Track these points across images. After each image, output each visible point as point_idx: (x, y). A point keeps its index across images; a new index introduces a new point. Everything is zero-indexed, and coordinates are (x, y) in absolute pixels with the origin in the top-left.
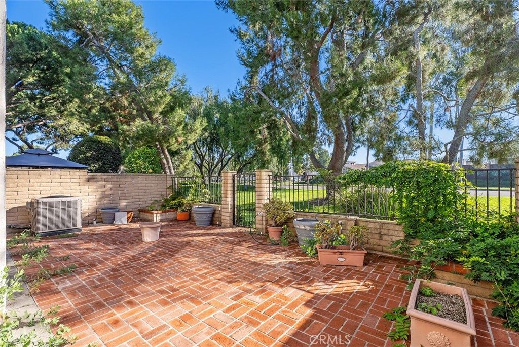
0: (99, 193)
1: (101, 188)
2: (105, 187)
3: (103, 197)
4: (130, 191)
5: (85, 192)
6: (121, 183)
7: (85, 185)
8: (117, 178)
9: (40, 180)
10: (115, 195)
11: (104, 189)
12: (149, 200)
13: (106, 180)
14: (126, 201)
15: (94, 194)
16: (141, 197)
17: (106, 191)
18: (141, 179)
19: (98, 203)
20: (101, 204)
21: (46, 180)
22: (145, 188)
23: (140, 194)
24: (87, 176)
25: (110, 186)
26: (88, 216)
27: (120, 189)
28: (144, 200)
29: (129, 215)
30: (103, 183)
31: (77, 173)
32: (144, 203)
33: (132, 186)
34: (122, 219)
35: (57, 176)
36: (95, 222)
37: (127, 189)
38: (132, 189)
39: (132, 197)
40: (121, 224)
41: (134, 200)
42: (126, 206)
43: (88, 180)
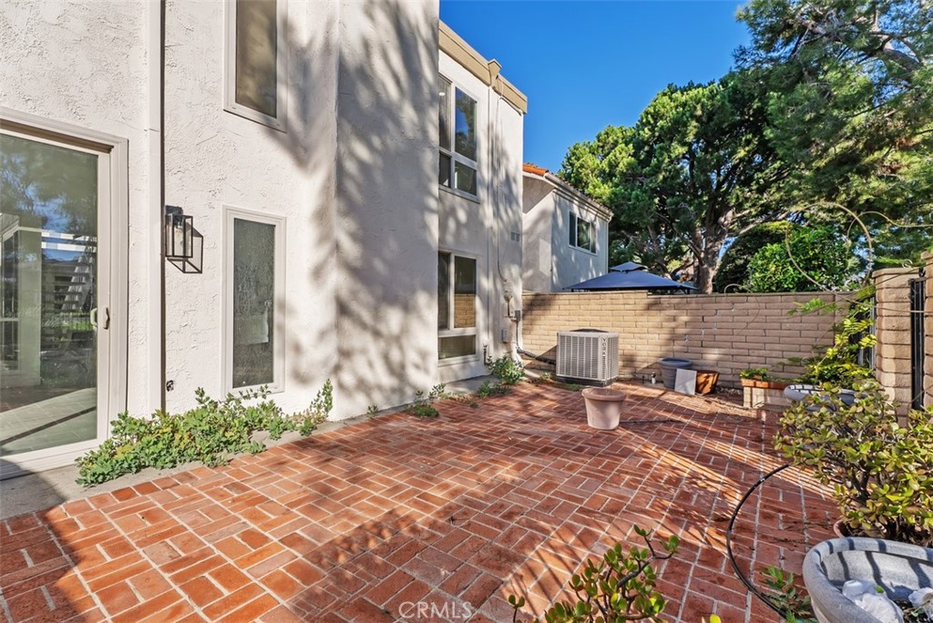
0: (665, 330)
1: (668, 321)
2: (674, 320)
3: (673, 338)
4: (725, 331)
5: (643, 327)
6: (704, 313)
7: (642, 315)
8: (697, 303)
9: (589, 307)
10: (693, 337)
11: (673, 324)
12: (774, 354)
13: (676, 307)
14: (716, 351)
15: (658, 331)
16: (751, 345)
17: (677, 327)
18: (753, 305)
19: (664, 348)
20: (668, 351)
21: (596, 307)
22: (765, 325)
23: (749, 339)
24: (647, 301)
25: (685, 318)
26: (648, 367)
27: (703, 325)
28: (762, 352)
29: (702, 379)
30: (673, 312)
31: (632, 296)
32: (762, 360)
33: (730, 319)
34: (688, 384)
35: (608, 301)
36: (653, 380)
37: (719, 325)
38: (730, 325)
39: (729, 344)
40: (684, 392)
41: (734, 351)
42: (718, 361)
43: (649, 307)
